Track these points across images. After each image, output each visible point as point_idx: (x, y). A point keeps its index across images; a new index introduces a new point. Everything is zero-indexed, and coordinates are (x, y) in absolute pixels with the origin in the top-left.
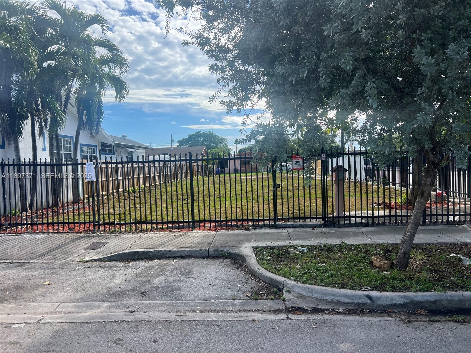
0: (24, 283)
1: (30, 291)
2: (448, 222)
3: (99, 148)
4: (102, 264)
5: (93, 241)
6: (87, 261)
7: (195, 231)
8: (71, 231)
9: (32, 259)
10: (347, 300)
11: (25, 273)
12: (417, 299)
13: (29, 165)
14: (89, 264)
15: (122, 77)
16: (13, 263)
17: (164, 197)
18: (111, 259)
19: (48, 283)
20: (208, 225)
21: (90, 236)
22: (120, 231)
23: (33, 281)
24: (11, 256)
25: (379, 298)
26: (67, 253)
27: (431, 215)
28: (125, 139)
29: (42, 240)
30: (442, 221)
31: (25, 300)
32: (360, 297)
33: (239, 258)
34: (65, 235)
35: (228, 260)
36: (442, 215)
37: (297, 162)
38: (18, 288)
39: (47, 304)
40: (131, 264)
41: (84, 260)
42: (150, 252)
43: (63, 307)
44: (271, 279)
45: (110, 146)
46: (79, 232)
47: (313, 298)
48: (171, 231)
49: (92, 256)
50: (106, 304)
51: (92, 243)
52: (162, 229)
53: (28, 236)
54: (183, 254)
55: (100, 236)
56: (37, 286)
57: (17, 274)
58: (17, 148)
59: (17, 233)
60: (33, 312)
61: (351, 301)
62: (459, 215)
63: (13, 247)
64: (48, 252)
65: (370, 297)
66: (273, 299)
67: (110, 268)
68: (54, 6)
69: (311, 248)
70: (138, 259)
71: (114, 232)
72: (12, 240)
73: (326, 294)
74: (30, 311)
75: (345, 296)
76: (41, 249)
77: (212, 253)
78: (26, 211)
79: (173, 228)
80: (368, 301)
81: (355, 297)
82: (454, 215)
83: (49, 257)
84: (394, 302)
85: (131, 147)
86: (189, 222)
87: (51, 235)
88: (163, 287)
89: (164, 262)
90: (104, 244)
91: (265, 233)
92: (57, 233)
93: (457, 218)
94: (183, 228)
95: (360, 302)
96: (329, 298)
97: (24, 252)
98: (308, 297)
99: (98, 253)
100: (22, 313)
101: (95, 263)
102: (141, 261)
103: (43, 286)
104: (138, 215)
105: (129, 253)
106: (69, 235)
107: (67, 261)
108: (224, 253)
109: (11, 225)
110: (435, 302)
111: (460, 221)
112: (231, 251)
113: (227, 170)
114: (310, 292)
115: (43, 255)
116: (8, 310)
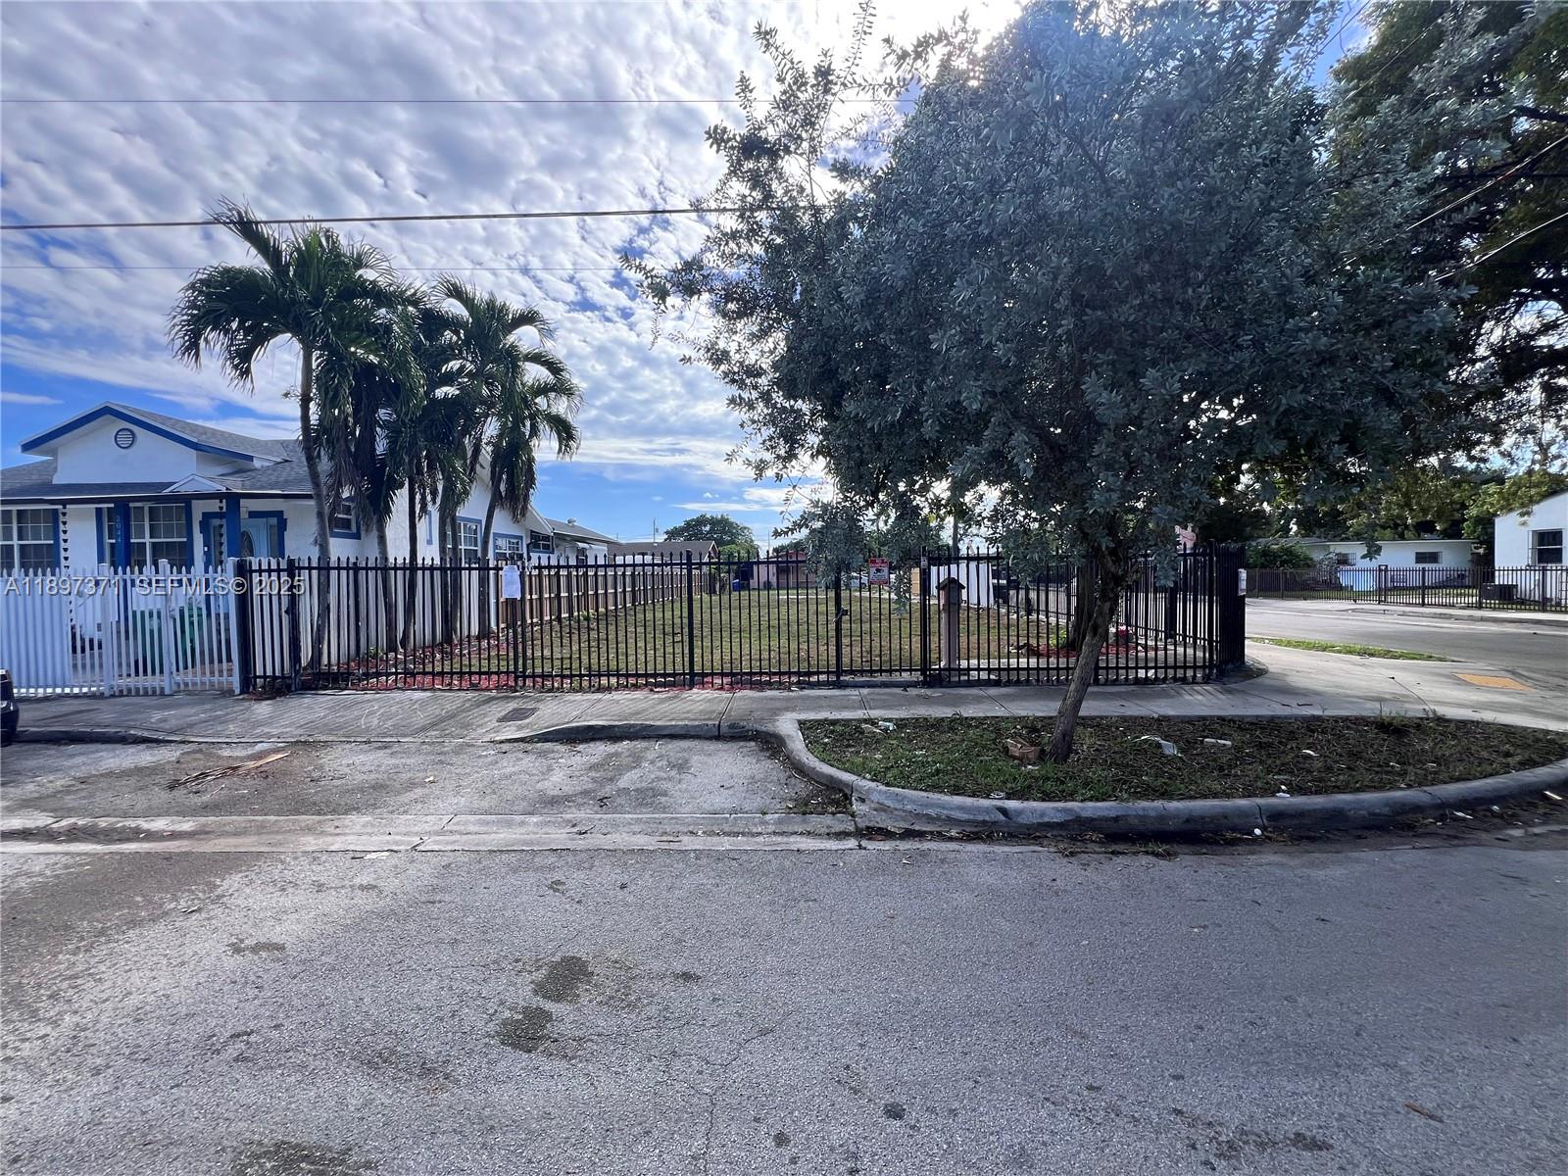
0: (389, 779)
1: (399, 793)
2: (1137, 681)
3: (526, 541)
4: (529, 747)
5: (512, 705)
6: (502, 742)
7: (695, 690)
8: (474, 687)
9: (405, 736)
10: (965, 817)
11: (392, 761)
12: (1084, 814)
13: (404, 569)
14: (505, 747)
15: (570, 418)
16: (370, 742)
17: (640, 630)
18: (545, 738)
19: (431, 779)
20: (718, 681)
21: (507, 697)
22: (561, 689)
23: (405, 776)
24: (367, 729)
25: (1019, 813)
26: (466, 726)
27: (1107, 668)
28: (573, 526)
29: (423, 703)
30: (1127, 679)
31: (391, 808)
32: (987, 811)
33: (773, 740)
34: (462, 694)
35: (753, 744)
36: (1127, 668)
37: (878, 571)
38: (378, 787)
39: (429, 818)
40: (580, 747)
41: (497, 738)
42: (615, 726)
43: (458, 824)
44: (831, 778)
45: (547, 538)
46: (487, 689)
47: (904, 811)
48: (652, 690)
49: (511, 731)
50: (534, 819)
51: (510, 709)
52: (636, 687)
53: (397, 695)
54: (673, 732)
55: (527, 697)
56: (412, 785)
57: (376, 762)
58: (382, 539)
59: (377, 690)
60: (403, 830)
61: (971, 817)
62: (1156, 668)
63: (372, 713)
64: (433, 725)
65: (1004, 811)
66: (833, 814)
67: (542, 754)
68: (456, 292)
69: (901, 724)
70: (593, 739)
71: (551, 690)
72: (369, 701)
73: (927, 806)
74: (399, 830)
75: (961, 808)
76: (421, 718)
77: (724, 730)
78: (395, 651)
79: (656, 685)
80: (1002, 818)
81: (979, 809)
82: (1147, 668)
83: (433, 733)
84: (1046, 820)
85: (583, 540)
86: (684, 674)
87: (438, 693)
88: (636, 790)
89: (639, 745)
90: (534, 710)
91: (819, 697)
92: (450, 690)
93: (1151, 673)
94: (673, 685)
95: (987, 818)
96: (932, 812)
97: (390, 723)
98: (896, 809)
99: (520, 728)
100: (384, 833)
101: (516, 744)
102: (598, 743)
103: (423, 785)
104: (594, 661)
105: (578, 727)
106: (470, 695)
107: (467, 740)
108: (748, 731)
109: (367, 676)
110: (1116, 819)
111: (1156, 678)
112: (759, 728)
113: (753, 583)
114: (899, 801)
115: (424, 729)
116: (358, 827)
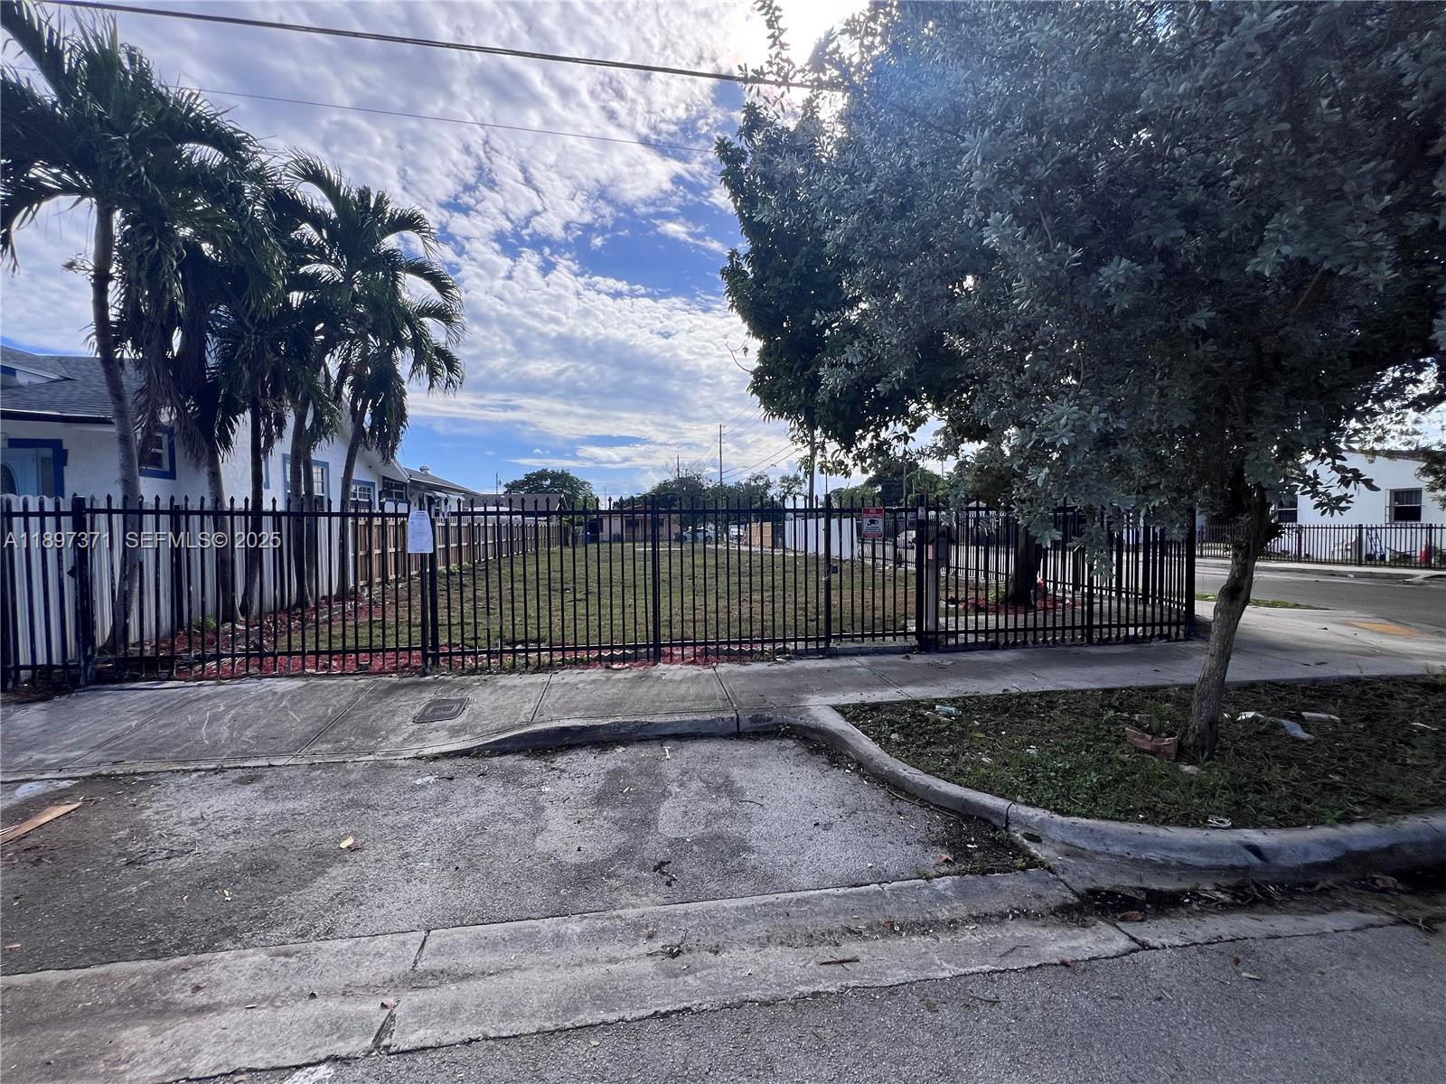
0: (276, 847)
1: (303, 883)
3: (378, 489)
4: (484, 765)
5: (428, 696)
6: (435, 758)
7: (661, 666)
8: (364, 671)
9: (278, 755)
10: (1202, 861)
11: (271, 807)
12: (1356, 846)
14: (446, 766)
15: (451, 349)
16: (223, 770)
18: (501, 748)
19: (349, 842)
20: (677, 652)
21: (417, 684)
22: (486, 670)
23: (303, 838)
24: (215, 745)
25: (1277, 851)
26: (370, 732)
28: (426, 474)
29: (296, 698)
31: (298, 925)
32: (1233, 850)
33: (816, 736)
34: (350, 681)
35: (790, 743)
37: (872, 522)
38: (260, 867)
39: (383, 943)
40: (560, 761)
41: (427, 752)
42: (599, 727)
43: (439, 951)
44: (965, 803)
46: (381, 672)
47: (1111, 855)
48: (608, 667)
49: (440, 741)
50: (574, 926)
51: (427, 700)
52: (587, 664)
53: (249, 685)
54: (679, 730)
55: (444, 682)
56: (322, 859)
57: (243, 812)
58: (215, 477)
59: (218, 678)
60: (337, 979)
61: (1213, 862)
63: (215, 718)
64: (319, 735)
65: (1255, 850)
66: (1023, 869)
67: (510, 778)
68: (315, 176)
69: (966, 705)
70: (571, 747)
71: (473, 672)
72: (208, 697)
73: (1145, 846)
74: (327, 981)
75: (1197, 849)
76: (297, 723)
77: (745, 725)
78: (233, 620)
79: (612, 659)
80: (1254, 860)
81: (1220, 849)
82: (1136, 626)
83: (325, 747)
84: (1312, 859)
86: (647, 646)
87: (313, 681)
88: (699, 841)
89: (643, 752)
90: (463, 703)
92: (328, 676)
93: (1132, 631)
94: (636, 658)
95: (1235, 862)
96: (1154, 855)
97: (249, 733)
98: (1096, 853)
99: (455, 732)
100: (298, 996)
101: (460, 761)
102: (582, 753)
103: (339, 856)
104: (508, 625)
105: (547, 731)
106: (363, 682)
107: (378, 756)
108: (777, 725)
109: (202, 659)
112: (791, 720)
114: (1096, 840)
115: (306, 741)
116: (242, 982)
